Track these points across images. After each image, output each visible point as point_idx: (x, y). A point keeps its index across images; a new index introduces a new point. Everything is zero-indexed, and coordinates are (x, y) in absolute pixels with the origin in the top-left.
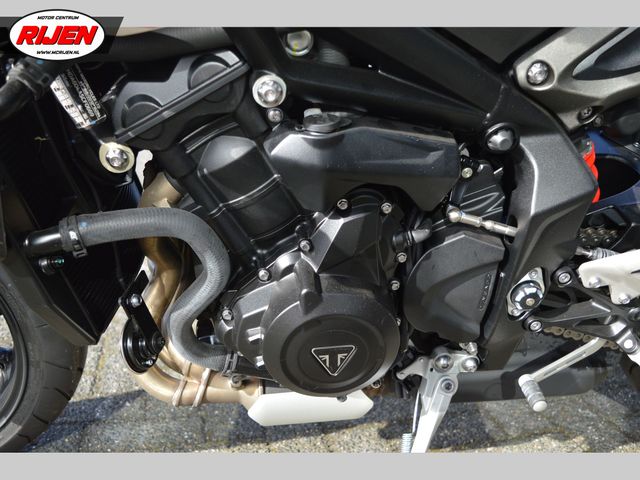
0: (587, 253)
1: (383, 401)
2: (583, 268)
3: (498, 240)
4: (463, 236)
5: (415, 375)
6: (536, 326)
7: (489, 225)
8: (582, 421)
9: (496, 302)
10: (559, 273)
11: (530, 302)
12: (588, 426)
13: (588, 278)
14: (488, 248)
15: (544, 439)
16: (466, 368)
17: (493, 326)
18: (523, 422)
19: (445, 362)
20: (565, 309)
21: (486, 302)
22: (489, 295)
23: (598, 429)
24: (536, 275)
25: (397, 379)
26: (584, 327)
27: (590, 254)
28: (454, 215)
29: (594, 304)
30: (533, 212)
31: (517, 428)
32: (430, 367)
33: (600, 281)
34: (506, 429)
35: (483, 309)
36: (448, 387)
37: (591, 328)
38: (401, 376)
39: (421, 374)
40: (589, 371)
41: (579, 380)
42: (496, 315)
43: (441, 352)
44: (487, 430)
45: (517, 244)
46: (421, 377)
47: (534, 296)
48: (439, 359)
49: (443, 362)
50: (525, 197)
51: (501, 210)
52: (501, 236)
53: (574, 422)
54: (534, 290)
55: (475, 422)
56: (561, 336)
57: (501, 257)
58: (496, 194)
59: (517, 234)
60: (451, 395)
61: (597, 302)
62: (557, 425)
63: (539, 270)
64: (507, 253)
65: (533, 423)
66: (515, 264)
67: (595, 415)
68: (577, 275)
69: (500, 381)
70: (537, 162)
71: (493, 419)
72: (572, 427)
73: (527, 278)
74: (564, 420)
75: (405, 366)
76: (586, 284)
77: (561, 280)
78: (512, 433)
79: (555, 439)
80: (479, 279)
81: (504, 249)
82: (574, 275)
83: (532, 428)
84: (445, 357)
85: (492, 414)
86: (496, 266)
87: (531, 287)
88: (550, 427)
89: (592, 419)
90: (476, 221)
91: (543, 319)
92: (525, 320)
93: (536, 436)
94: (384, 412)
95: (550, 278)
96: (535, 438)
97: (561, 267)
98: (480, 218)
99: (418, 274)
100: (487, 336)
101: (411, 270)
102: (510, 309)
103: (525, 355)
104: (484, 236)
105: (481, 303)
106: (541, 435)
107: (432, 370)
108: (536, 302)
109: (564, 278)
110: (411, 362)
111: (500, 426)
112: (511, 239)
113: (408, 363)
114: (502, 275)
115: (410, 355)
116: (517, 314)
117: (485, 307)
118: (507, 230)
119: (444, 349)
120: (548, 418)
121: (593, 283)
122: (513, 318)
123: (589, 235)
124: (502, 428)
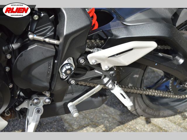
0: (91, 50)
1: (21, 121)
2: (89, 56)
3: (53, 47)
4: (36, 45)
5: (25, 108)
6: (73, 82)
7: (47, 40)
8: (103, 119)
9: (54, 73)
10: (80, 59)
11: (68, 72)
12: (105, 120)
13: (91, 60)
14: (48, 50)
15: (88, 128)
16: (46, 102)
17: (55, 83)
18: (80, 122)
19: (37, 101)
20: (85, 74)
21: (50, 74)
22: (51, 70)
23: (109, 121)
24: (70, 61)
25: (16, 110)
26: (93, 81)
27: (92, 51)
28: (31, 36)
29: (96, 71)
30: (65, 34)
31: (77, 125)
32: (30, 104)
33: (96, 61)
34: (73, 126)
35: (50, 77)
36: (38, 111)
37: (95, 81)
38: (18, 109)
39: (27, 107)
40: (99, 99)
41: (95, 103)
42: (55, 79)
43: (34, 97)
44: (65, 128)
45: (61, 48)
46: (27, 109)
47: (70, 69)
48: (34, 100)
49: (35, 101)
50: (62, 27)
51: (53, 33)
52: (54, 45)
53: (100, 120)
54: (69, 67)
55: (60, 125)
56: (86, 85)
57: (54, 54)
58: (50, 27)
59: (60, 43)
60: (40, 115)
61: (97, 70)
62: (93, 122)
63: (71, 58)
64: (57, 52)
65: (83, 122)
66: (60, 56)
67: (108, 116)
68: (87, 59)
69: (63, 106)
70: (66, 13)
71: (68, 123)
72: (99, 122)
73: (66, 62)
74: (96, 119)
75: (19, 105)
76: (91, 63)
77: (81, 62)
78: (75, 127)
79: (92, 127)
80: (46, 64)
81: (55, 50)
82: (86, 60)
83: (83, 124)
84: (37, 99)
85: (67, 120)
86: (53, 58)
87: (68, 66)
88: (90, 123)
89: (107, 118)
90: (41, 39)
91: (75, 79)
92: (68, 80)
93: (85, 127)
94: (21, 126)
95: (76, 61)
96: (84, 128)
97: (80, 56)
98: (44, 37)
99: (18, 63)
100: (53, 88)
101: (14, 62)
102: (61, 76)
103: (73, 95)
104: (46, 45)
105: (48, 74)
106: (86, 126)
107: (31, 105)
108: (71, 72)
109: (82, 61)
110: (22, 102)
111: (70, 125)
112: (58, 46)
113: (21, 103)
114: (56, 61)
115: (21, 100)
116: (64, 77)
117: (50, 76)
118: (56, 42)
119: (36, 95)
120: (90, 120)
121: (93, 62)
122: (63, 79)
123: (93, 43)
124: (71, 126)
